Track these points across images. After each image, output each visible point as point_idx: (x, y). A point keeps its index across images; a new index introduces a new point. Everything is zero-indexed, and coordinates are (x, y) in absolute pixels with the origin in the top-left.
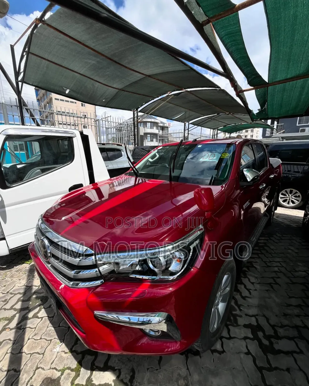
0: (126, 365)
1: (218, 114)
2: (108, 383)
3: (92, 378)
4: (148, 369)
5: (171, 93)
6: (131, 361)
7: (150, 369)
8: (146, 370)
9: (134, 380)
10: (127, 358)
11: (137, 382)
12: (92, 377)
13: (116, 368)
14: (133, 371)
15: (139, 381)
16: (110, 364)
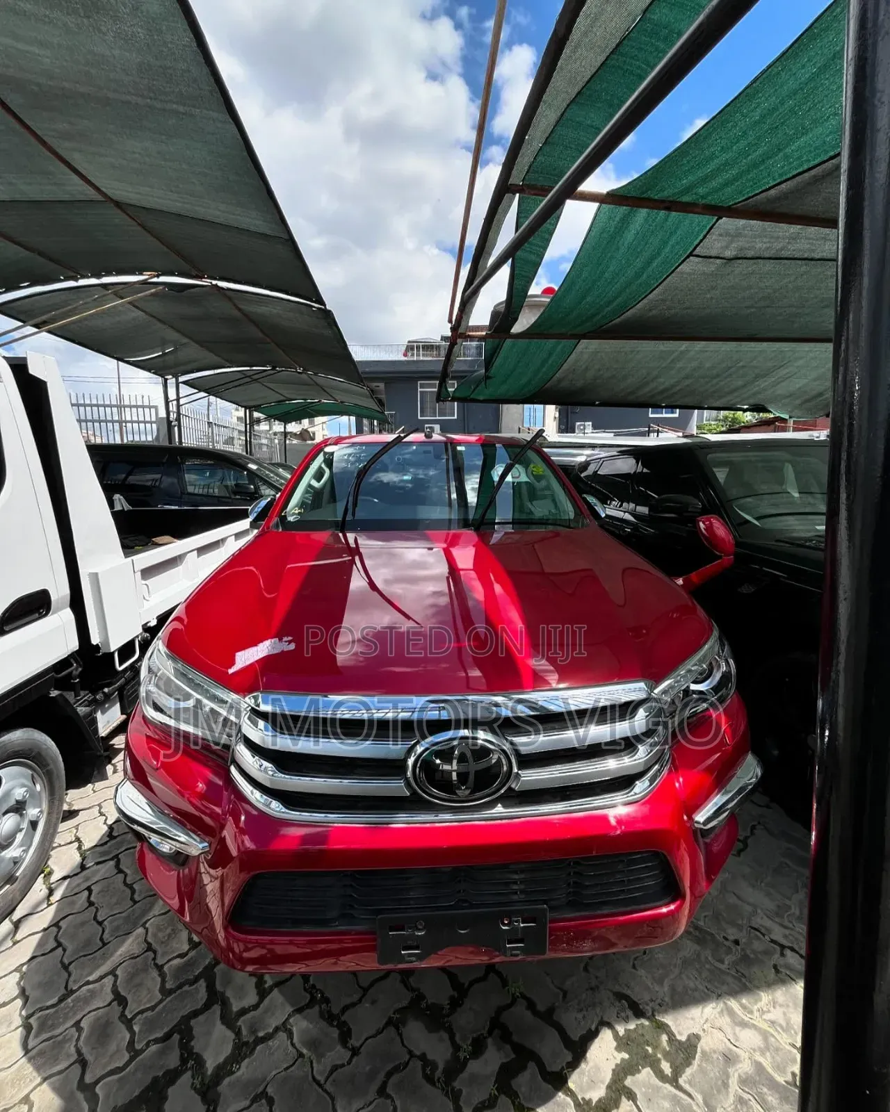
0: (601, 1003)
1: (274, 368)
2: (617, 1065)
3: (583, 1099)
4: (634, 967)
5: (158, 276)
6: (598, 987)
7: (636, 962)
8: (633, 970)
9: (641, 1007)
10: (587, 990)
11: (648, 1005)
12: (580, 1098)
13: (593, 1028)
14: (620, 996)
15: (647, 997)
16: (575, 1036)
